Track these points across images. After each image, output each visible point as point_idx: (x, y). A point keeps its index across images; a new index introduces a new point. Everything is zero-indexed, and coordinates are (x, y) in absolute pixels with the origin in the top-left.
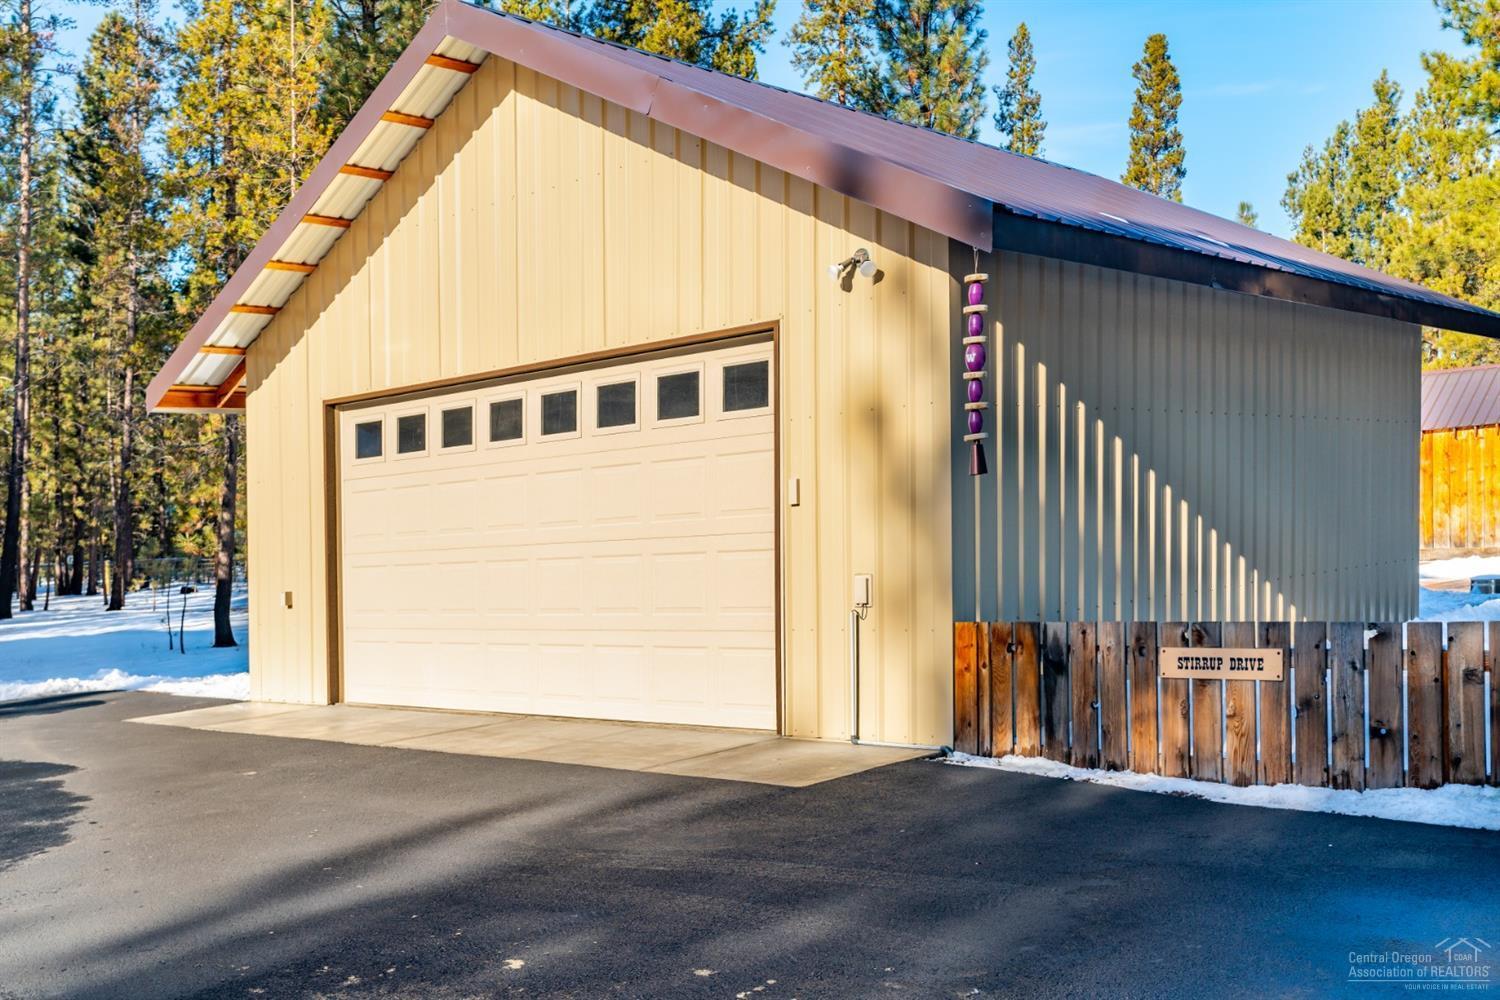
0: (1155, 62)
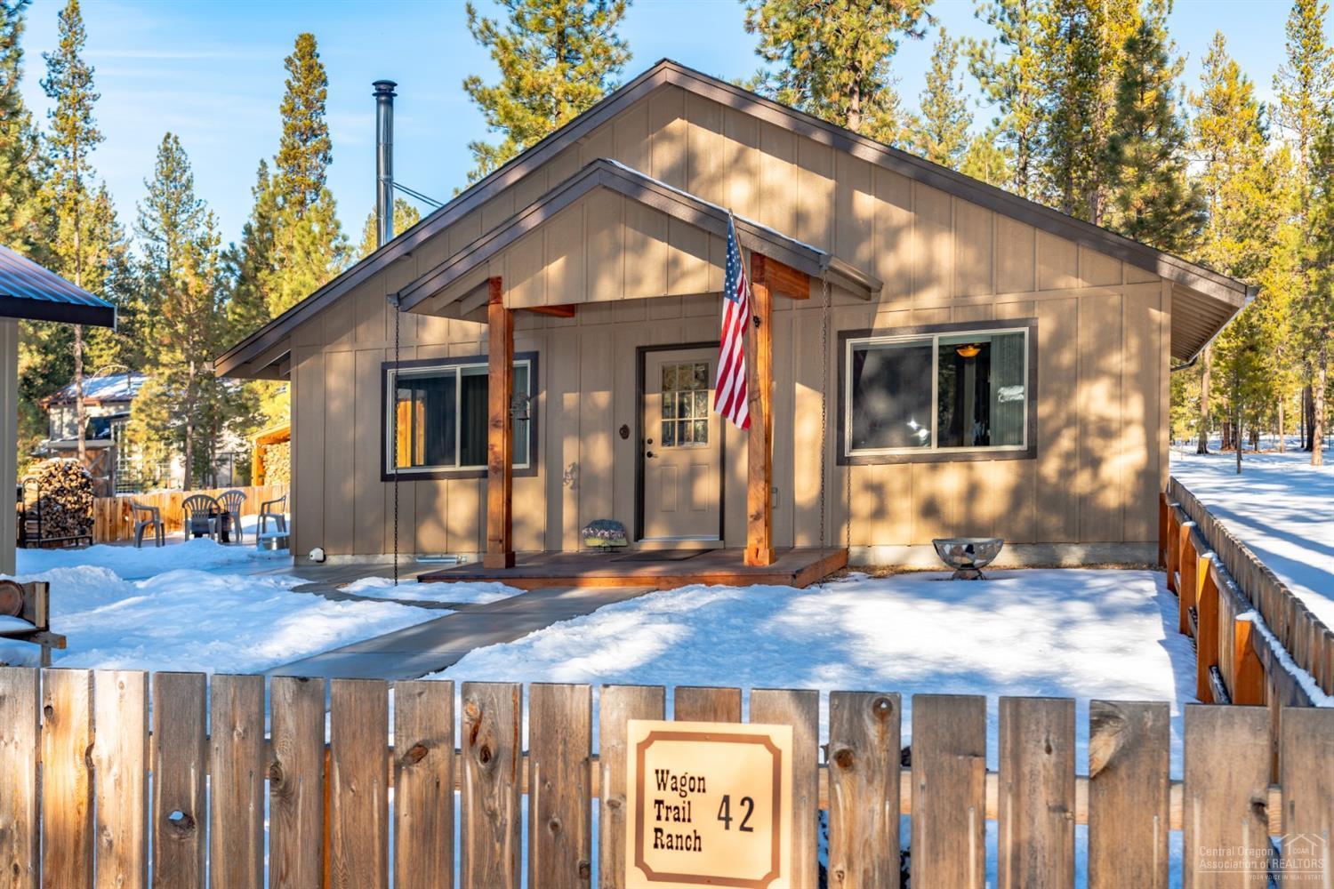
0: (303, 57)
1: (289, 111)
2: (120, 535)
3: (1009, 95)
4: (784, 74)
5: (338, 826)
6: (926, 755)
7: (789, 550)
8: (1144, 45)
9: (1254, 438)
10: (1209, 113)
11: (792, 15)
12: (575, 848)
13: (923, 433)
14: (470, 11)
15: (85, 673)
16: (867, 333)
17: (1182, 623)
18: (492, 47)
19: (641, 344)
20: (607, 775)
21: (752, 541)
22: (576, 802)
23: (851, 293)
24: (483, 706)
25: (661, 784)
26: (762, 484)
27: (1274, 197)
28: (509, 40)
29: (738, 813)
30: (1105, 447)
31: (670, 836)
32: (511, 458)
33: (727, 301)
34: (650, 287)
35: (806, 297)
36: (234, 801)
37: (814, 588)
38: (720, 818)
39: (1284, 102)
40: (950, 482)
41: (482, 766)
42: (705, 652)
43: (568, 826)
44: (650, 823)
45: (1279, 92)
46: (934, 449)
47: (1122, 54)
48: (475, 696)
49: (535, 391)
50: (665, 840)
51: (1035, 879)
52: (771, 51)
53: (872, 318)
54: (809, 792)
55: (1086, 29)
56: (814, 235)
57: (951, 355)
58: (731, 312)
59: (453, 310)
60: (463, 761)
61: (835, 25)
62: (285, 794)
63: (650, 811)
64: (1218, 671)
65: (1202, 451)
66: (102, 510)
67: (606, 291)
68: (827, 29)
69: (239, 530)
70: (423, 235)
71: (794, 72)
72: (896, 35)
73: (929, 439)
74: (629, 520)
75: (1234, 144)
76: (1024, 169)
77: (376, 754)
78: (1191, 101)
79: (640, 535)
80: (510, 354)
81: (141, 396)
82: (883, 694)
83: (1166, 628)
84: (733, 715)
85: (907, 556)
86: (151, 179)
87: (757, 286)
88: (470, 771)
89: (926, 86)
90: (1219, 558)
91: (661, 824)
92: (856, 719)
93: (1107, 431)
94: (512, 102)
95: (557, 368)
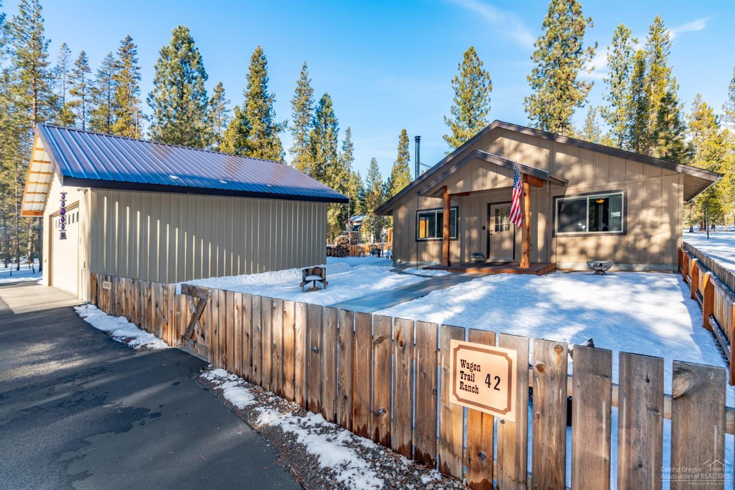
0: (403, 135)
1: (400, 149)
2: (356, 254)
3: (615, 122)
4: (537, 124)
5: (357, 360)
6: (580, 373)
7: (536, 263)
8: (668, 99)
9: (713, 227)
10: (694, 120)
11: (540, 106)
12: (431, 383)
13: (584, 227)
14: (445, 118)
15: (293, 303)
16: (564, 196)
17: (692, 295)
18: (451, 126)
19: (489, 202)
20: (443, 358)
21: (523, 260)
22: (432, 366)
23: (557, 184)
24: (401, 327)
25: (463, 365)
26: (526, 243)
27: (722, 146)
28: (455, 124)
29: (494, 382)
30: (653, 232)
31: (466, 385)
32: (450, 236)
33: (514, 189)
34: (489, 186)
35: (542, 186)
36: (329, 347)
37: (544, 276)
38: (486, 382)
39: (727, 113)
40: (590, 243)
41: (400, 348)
42: (504, 296)
43: (429, 375)
44: (459, 380)
45: (725, 110)
46: (587, 232)
47: (659, 103)
48: (398, 323)
49: (457, 217)
50: (464, 387)
51: (639, 440)
52: (532, 117)
53: (565, 192)
54: (524, 378)
55: (645, 98)
56: (543, 167)
57: (593, 202)
58: (516, 192)
59: (434, 195)
60: (394, 345)
61: (554, 107)
62: (343, 347)
63: (459, 375)
64: (714, 318)
65: (691, 231)
66: (352, 248)
67: (476, 188)
68: (551, 109)
69: (383, 253)
70: (426, 176)
71: (540, 122)
72: (574, 108)
73: (585, 228)
74: (485, 252)
75: (705, 130)
76: (621, 144)
77: (368, 338)
78: (687, 117)
79: (488, 257)
80: (449, 207)
81: (365, 220)
82: (559, 343)
83: (684, 296)
84: (492, 342)
85: (575, 266)
86: (369, 169)
87: (525, 184)
88: (397, 349)
89: (585, 124)
90: (714, 274)
91: (463, 380)
92: (546, 351)
93: (654, 226)
94: (456, 140)
95: (464, 210)
